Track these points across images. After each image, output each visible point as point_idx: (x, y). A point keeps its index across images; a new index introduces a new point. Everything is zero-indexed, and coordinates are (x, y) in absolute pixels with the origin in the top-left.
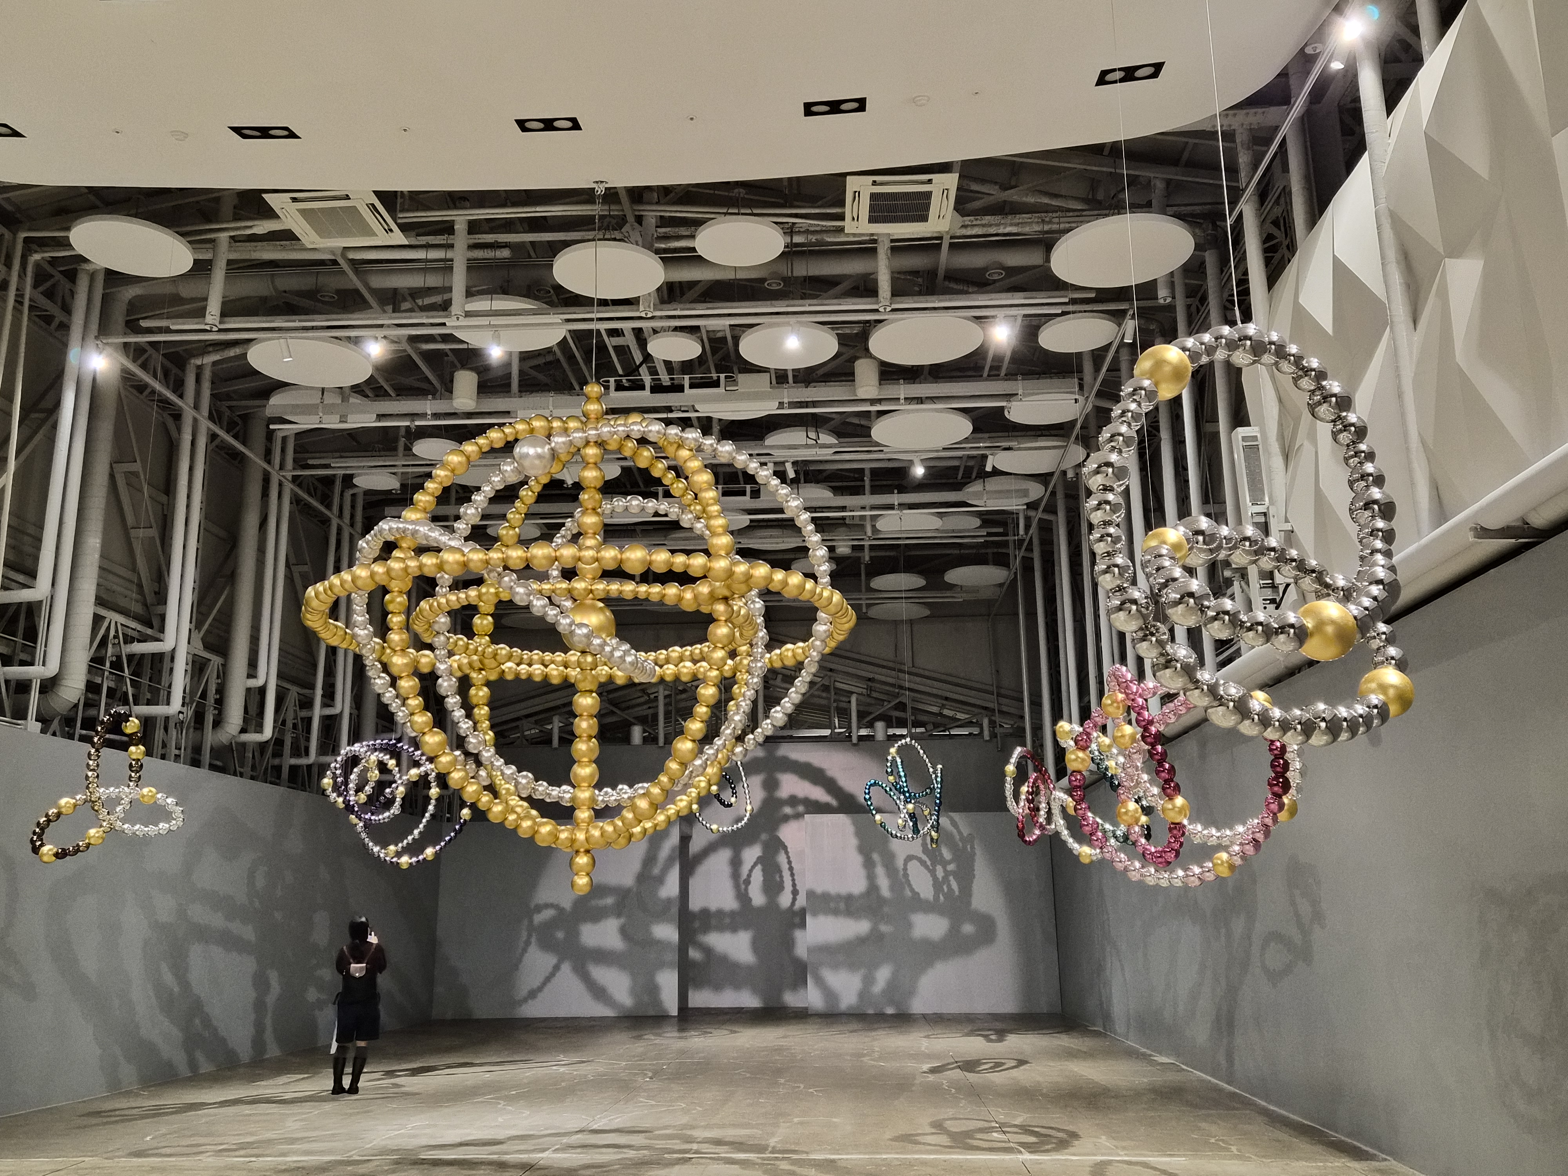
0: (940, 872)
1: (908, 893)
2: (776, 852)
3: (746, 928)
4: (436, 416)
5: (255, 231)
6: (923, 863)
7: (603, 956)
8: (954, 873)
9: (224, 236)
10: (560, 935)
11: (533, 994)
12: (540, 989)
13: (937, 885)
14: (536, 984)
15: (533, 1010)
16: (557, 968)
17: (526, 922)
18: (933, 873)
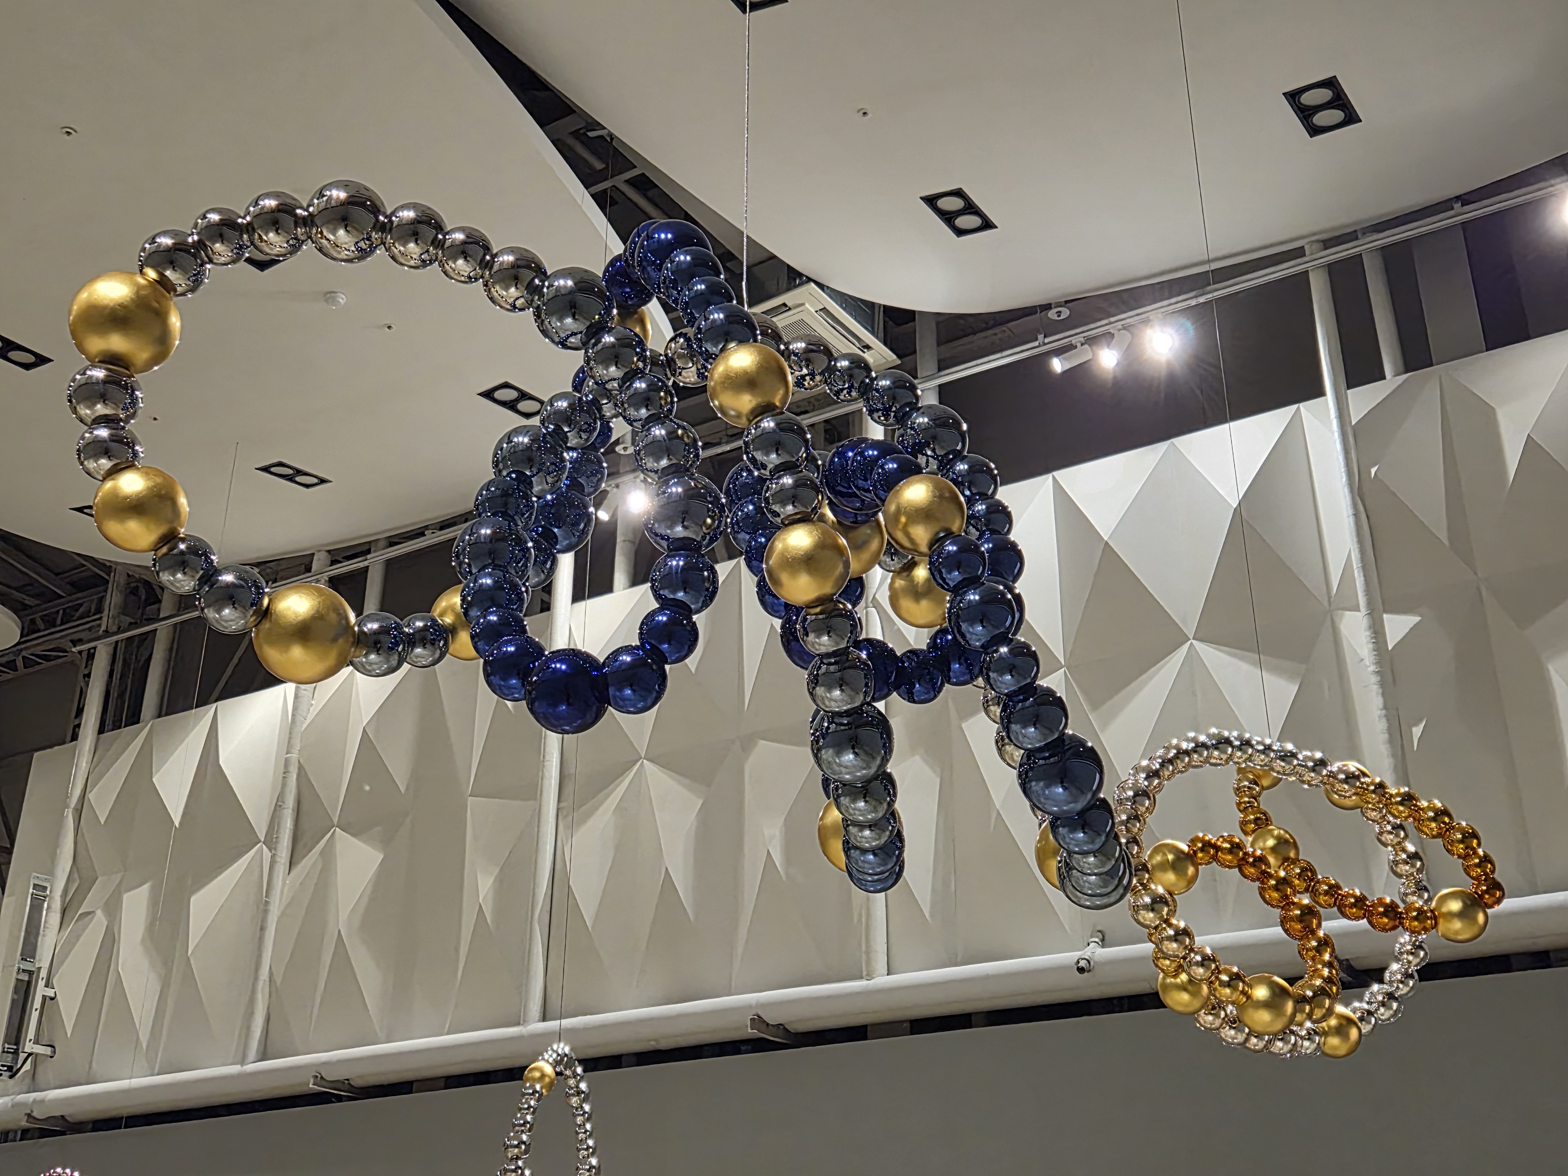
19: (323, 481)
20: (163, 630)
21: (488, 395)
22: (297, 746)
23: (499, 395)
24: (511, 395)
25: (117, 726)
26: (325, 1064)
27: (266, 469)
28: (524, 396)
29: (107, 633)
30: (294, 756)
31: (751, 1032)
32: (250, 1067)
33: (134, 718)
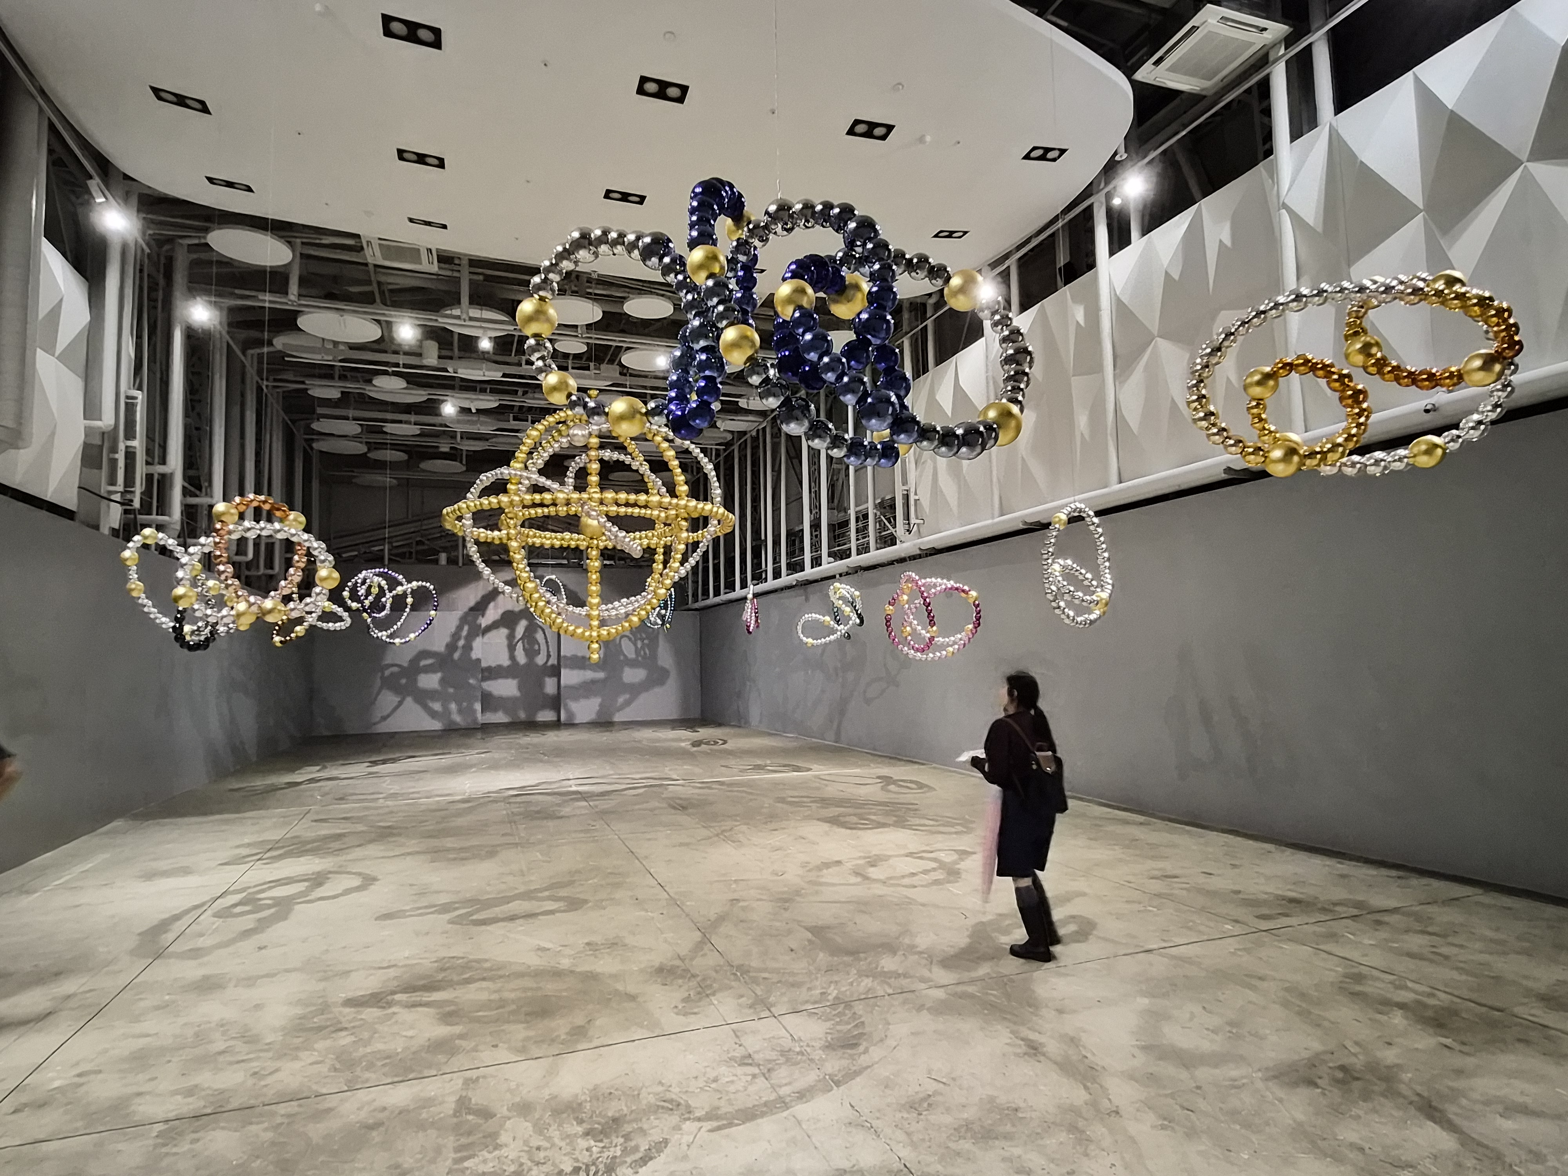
0: (639, 644)
1: (622, 658)
2: (535, 631)
3: (514, 677)
4: (405, 366)
5: (324, 242)
6: (630, 639)
7: (431, 694)
8: (648, 645)
9: (299, 241)
10: (404, 681)
11: (384, 718)
12: (388, 716)
13: (637, 651)
14: (385, 713)
15: (383, 728)
16: (400, 703)
17: (380, 674)
18: (635, 645)
19: (965, 233)
20: (929, 322)
21: (1027, 157)
22: (990, 368)
23: (1033, 155)
24: (1039, 153)
25: (919, 376)
26: (1026, 515)
27: (936, 236)
28: (1047, 150)
29: (907, 333)
30: (990, 374)
31: (1224, 476)
32: (997, 520)
33: (925, 370)
